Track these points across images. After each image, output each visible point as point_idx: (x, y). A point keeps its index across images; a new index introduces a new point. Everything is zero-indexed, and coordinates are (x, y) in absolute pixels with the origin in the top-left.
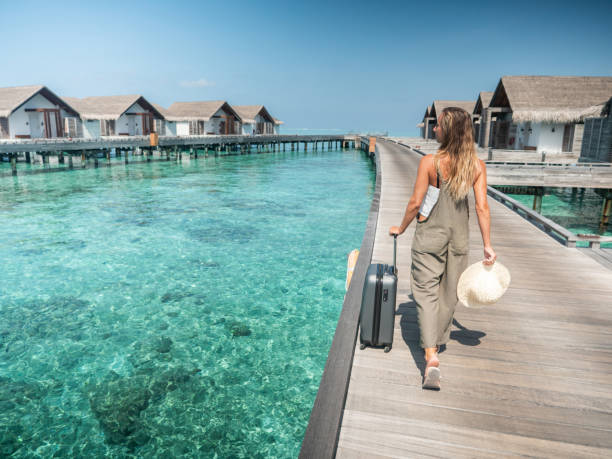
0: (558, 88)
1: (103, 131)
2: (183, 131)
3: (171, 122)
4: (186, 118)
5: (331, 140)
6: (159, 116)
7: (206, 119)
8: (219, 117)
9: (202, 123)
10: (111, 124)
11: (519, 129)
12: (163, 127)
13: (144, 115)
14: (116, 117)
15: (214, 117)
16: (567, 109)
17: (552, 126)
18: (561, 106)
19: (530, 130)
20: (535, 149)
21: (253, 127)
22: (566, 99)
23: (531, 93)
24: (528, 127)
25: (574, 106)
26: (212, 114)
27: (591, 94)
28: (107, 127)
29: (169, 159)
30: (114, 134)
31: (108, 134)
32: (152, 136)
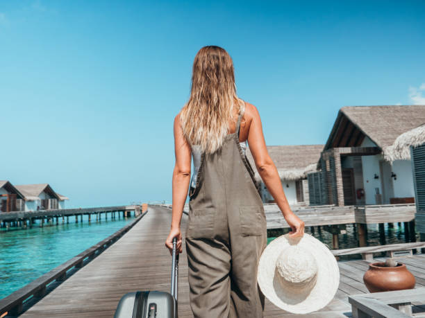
0: (285, 154)
5: (114, 210)
8: (1, 196)
16: (294, 169)
17: (286, 183)
18: (290, 167)
21: (38, 203)
22: (292, 162)
25: (299, 167)
27: (309, 157)
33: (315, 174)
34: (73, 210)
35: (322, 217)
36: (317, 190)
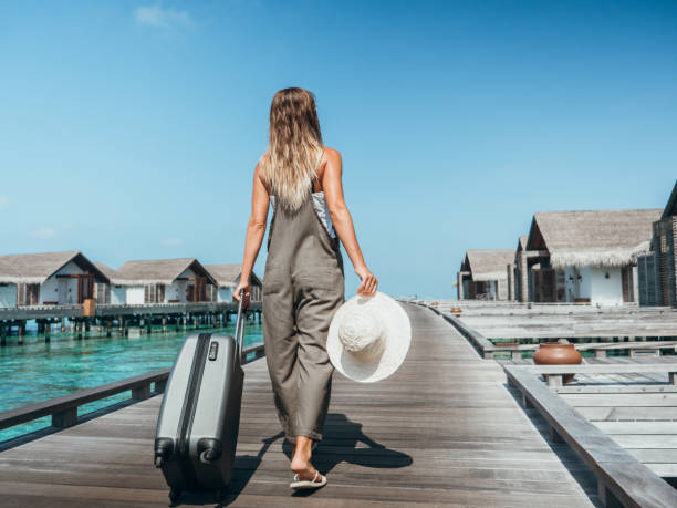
0: (607, 224)
1: (21, 299)
2: (135, 298)
3: (118, 287)
4: (140, 282)
6: (103, 279)
7: (168, 282)
8: (187, 279)
9: (162, 287)
10: (34, 289)
11: (567, 278)
12: (108, 293)
13: (81, 277)
14: (41, 280)
15: (178, 279)
16: (619, 248)
17: (605, 270)
18: (611, 245)
19: (579, 277)
20: (588, 300)
22: (616, 237)
23: (572, 231)
24: (577, 273)
25: (629, 245)
26: (175, 276)
28: (28, 294)
29: (109, 335)
30: (36, 302)
31: (28, 303)
32: (87, 303)
33: (649, 258)
35: (642, 324)
36: (651, 283)
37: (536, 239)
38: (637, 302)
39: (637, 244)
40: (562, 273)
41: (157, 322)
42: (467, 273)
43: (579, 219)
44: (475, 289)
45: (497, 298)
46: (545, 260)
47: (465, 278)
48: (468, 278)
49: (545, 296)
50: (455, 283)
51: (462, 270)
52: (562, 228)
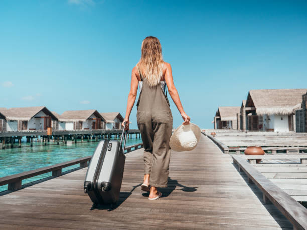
0: (282, 95)
1: (19, 127)
2: (69, 127)
3: (62, 122)
4: (71, 120)
6: (55, 119)
7: (84, 120)
8: (92, 119)
9: (81, 123)
10: (25, 123)
11: (264, 120)
12: (57, 125)
13: (45, 118)
14: (28, 119)
15: (88, 119)
16: (288, 106)
17: (281, 116)
18: (284, 105)
20: (273, 130)
21: (113, 125)
22: (286, 101)
23: (267, 99)
24: (268, 118)
25: (292, 105)
28: (22, 125)
29: (58, 144)
30: (26, 129)
31: (22, 129)
32: (49, 129)
33: (301, 111)
34: (135, 130)
35: (296, 140)
36: (302, 122)
37: (250, 102)
38: (295, 130)
39: (295, 105)
40: (262, 117)
41: (79, 138)
42: (218, 117)
43: (270, 93)
44: (222, 124)
45: (232, 129)
46: (254, 112)
47: (217, 119)
48: (219, 120)
49: (254, 127)
50: (213, 121)
51: (216, 116)
52: (262, 97)
